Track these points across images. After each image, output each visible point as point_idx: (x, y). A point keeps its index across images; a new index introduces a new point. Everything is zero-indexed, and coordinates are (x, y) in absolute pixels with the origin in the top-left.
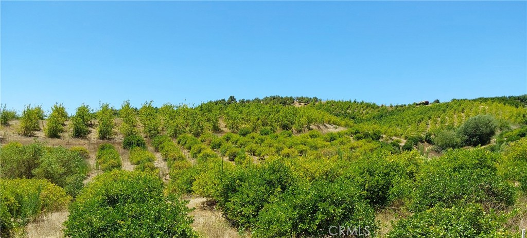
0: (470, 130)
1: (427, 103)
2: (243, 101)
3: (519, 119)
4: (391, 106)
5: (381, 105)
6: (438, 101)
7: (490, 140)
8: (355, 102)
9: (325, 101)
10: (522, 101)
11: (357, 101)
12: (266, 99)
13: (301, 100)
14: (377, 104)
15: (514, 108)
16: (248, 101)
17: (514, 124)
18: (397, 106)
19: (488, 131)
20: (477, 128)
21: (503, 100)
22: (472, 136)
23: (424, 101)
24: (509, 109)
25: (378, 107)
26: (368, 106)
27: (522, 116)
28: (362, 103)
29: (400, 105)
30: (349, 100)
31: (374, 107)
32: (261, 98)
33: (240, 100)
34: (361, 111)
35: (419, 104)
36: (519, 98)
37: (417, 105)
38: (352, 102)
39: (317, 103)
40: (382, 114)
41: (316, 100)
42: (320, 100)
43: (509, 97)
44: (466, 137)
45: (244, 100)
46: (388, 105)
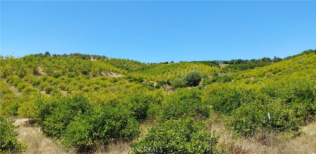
0: (189, 78)
1: (167, 63)
2: (55, 56)
3: (213, 73)
4: (149, 64)
5: (143, 63)
6: (173, 62)
7: (199, 83)
8: (128, 60)
9: (110, 59)
10: (214, 63)
11: (129, 59)
12: (71, 55)
13: (95, 57)
14: (140, 62)
15: (210, 67)
16: (59, 56)
17: (210, 75)
18: (151, 64)
19: (198, 79)
20: (193, 77)
21: (205, 63)
22: (190, 81)
23: (166, 62)
24: (208, 67)
25: (141, 64)
26: (136, 63)
27: (214, 71)
28: (132, 61)
29: (153, 63)
30: (124, 59)
31: (139, 63)
32: (68, 54)
33: (53, 55)
34: (132, 65)
35: (163, 63)
36: (212, 62)
37: (162, 63)
38: (127, 60)
39: (105, 59)
40: (144, 68)
41: (104, 57)
42: (107, 58)
43: (208, 61)
44: (187, 82)
45: (56, 54)
46: (147, 63)
